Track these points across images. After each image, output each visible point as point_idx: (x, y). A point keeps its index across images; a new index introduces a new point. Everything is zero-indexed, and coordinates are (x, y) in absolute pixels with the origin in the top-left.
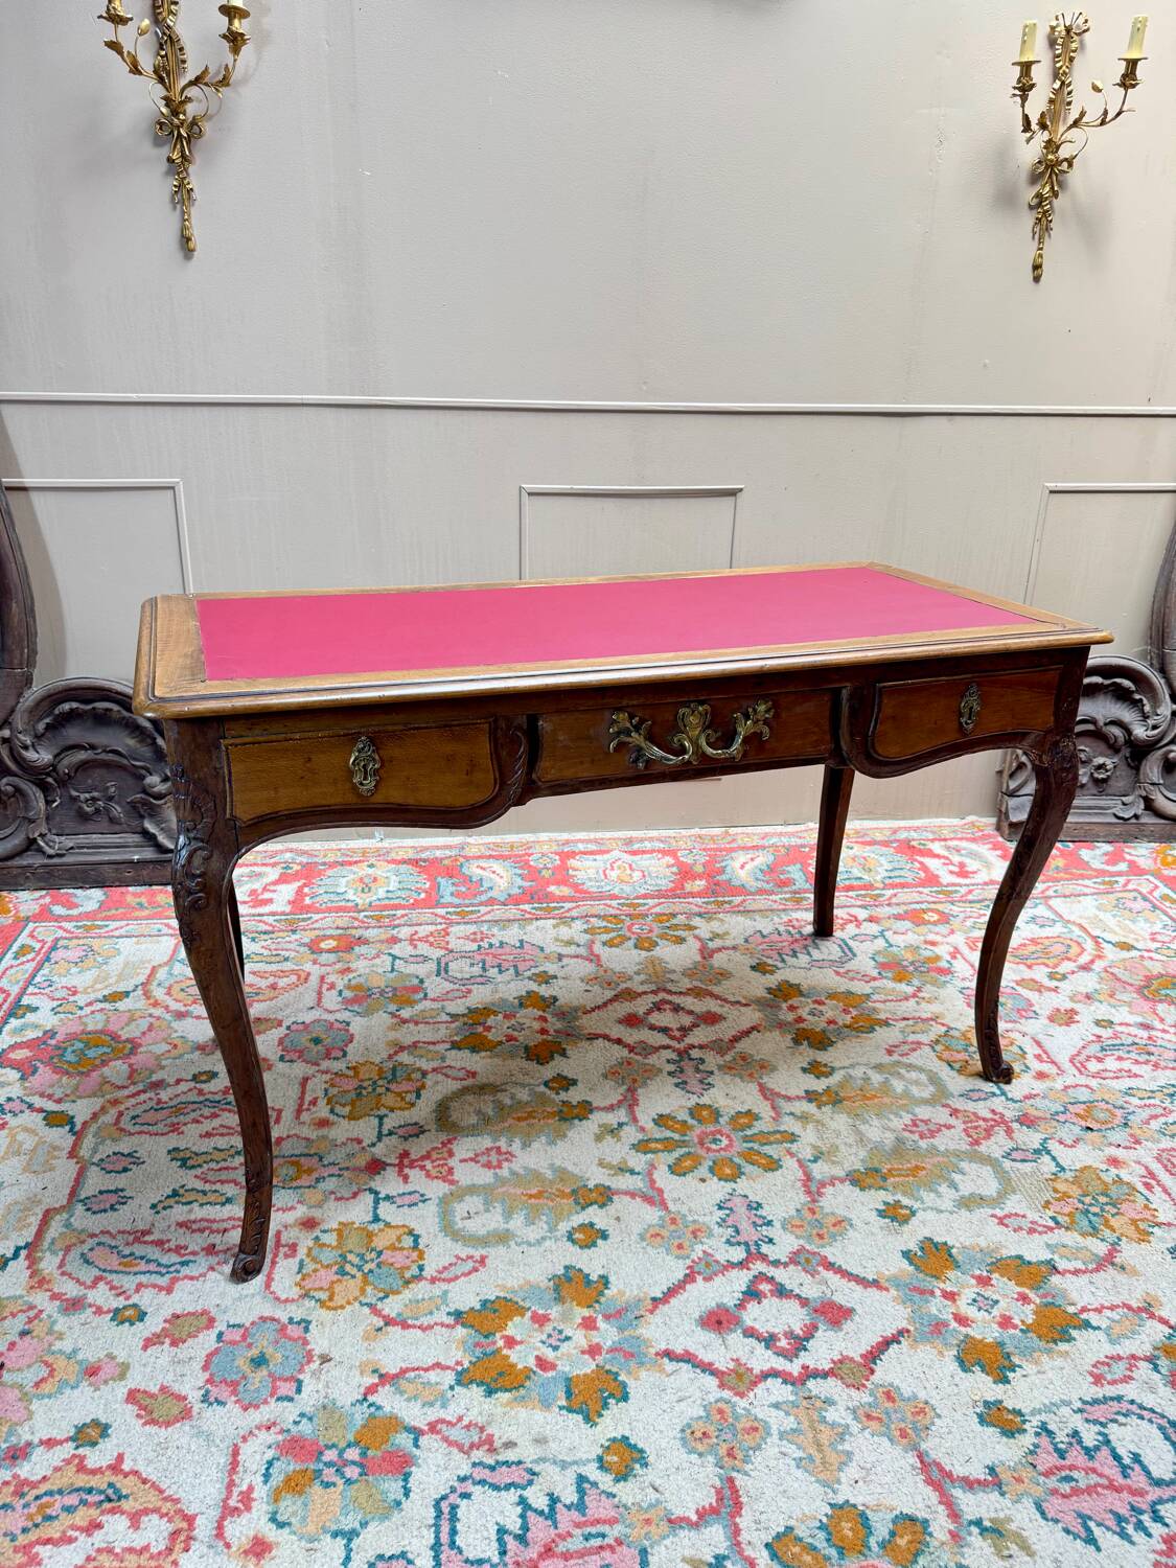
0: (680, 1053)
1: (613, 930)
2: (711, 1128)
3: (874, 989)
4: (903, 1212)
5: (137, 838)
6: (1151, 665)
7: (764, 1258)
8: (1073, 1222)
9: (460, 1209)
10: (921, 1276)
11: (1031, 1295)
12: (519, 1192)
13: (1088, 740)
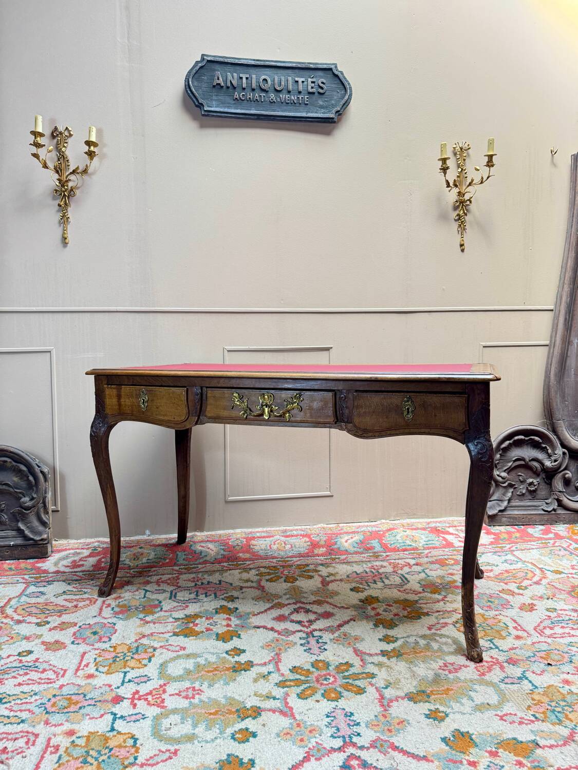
0: (307, 634)
1: (273, 574)
2: (324, 672)
3: (420, 598)
4: (441, 714)
5: (14, 533)
6: (548, 429)
7: (354, 745)
8: (546, 717)
9: (165, 723)
10: (454, 752)
11: (525, 761)
12: (203, 712)
13: (523, 470)
